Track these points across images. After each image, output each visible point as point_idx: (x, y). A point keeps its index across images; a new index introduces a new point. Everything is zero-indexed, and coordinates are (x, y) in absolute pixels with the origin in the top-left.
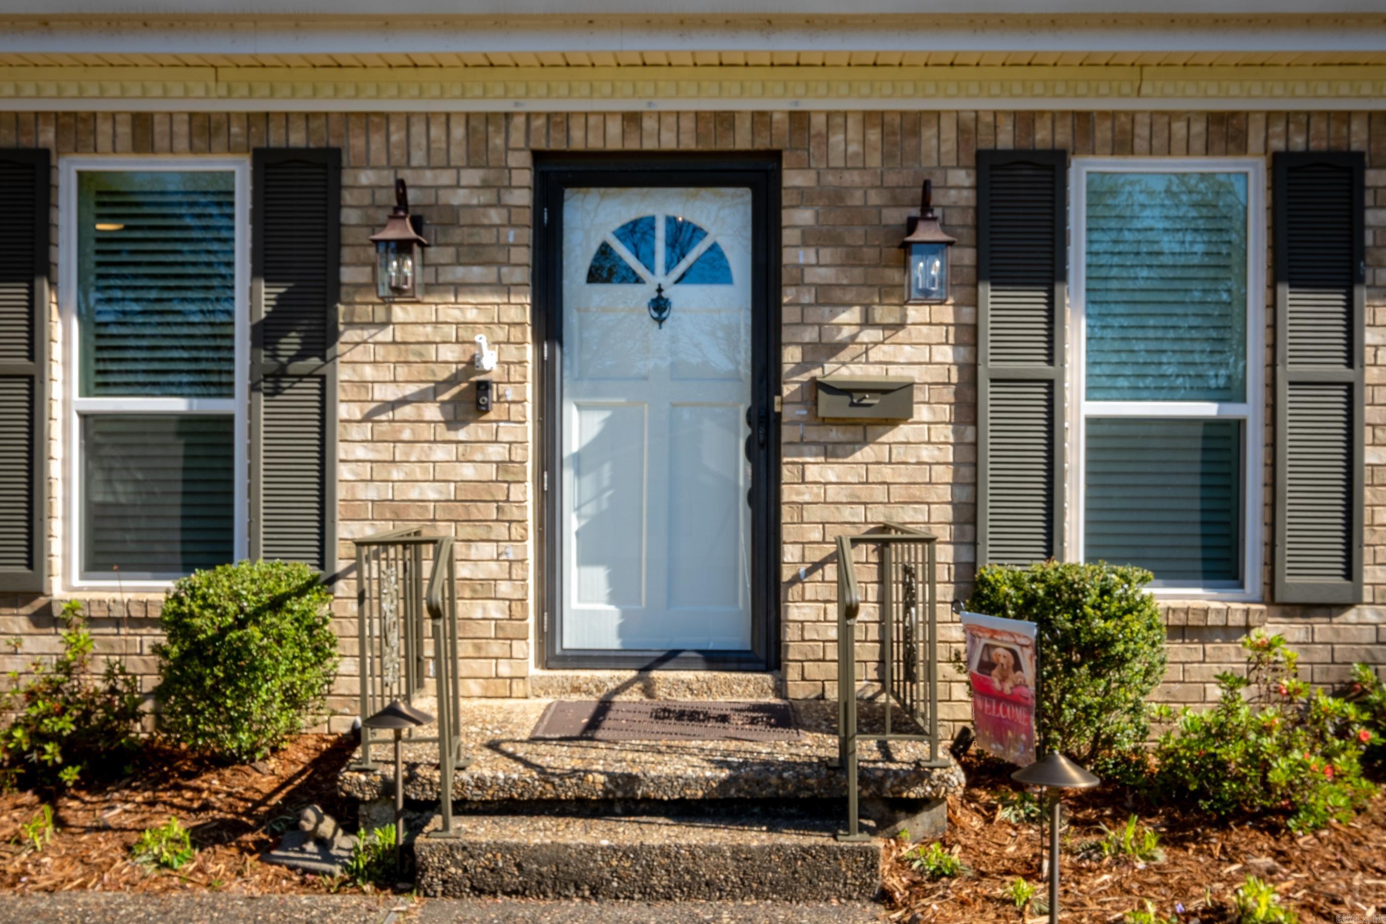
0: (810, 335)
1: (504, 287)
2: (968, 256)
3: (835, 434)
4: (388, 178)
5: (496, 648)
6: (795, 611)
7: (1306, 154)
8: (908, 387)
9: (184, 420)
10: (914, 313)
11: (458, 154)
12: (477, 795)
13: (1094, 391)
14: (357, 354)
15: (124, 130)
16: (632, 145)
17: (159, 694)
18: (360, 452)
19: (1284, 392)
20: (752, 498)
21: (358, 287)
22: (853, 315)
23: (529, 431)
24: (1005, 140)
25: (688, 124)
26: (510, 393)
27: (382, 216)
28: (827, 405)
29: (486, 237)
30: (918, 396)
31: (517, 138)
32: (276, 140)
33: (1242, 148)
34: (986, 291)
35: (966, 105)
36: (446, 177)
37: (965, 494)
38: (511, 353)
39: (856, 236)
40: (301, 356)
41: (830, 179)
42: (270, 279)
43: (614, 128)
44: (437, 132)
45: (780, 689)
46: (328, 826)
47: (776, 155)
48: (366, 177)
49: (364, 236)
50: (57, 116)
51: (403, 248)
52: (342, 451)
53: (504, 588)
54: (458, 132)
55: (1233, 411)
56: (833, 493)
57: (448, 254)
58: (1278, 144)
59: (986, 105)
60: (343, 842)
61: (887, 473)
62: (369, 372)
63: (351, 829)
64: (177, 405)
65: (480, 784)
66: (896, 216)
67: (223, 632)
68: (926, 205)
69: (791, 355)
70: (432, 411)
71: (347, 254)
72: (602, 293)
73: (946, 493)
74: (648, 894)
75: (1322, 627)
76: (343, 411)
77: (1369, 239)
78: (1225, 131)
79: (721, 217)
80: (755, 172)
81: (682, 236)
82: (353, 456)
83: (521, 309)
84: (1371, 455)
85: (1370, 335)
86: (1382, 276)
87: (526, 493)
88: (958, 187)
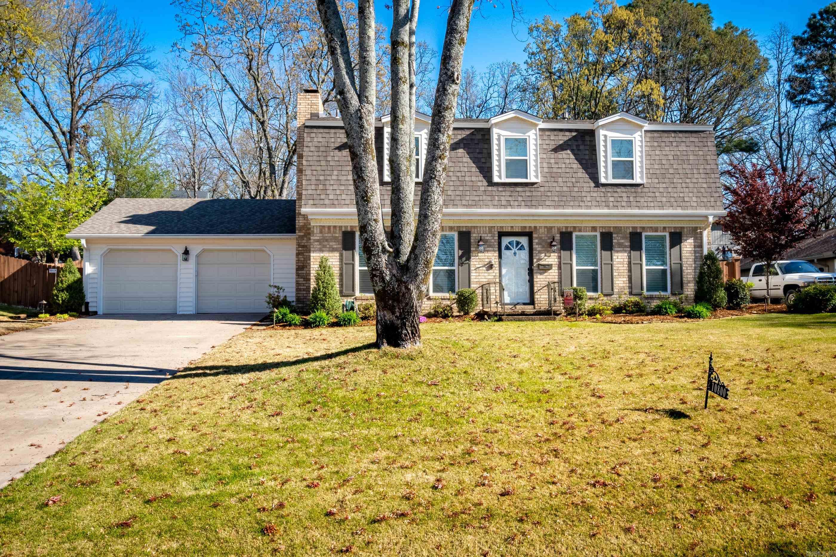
0: (537, 258)
1: (495, 251)
2: (559, 246)
3: (541, 271)
4: (478, 235)
6: (536, 297)
7: (605, 232)
8: (551, 265)
9: (447, 270)
10: (552, 254)
11: (487, 232)
14: (474, 260)
16: (512, 231)
18: (475, 274)
19: (603, 265)
20: (529, 281)
21: (473, 251)
22: (543, 255)
23: (498, 271)
24: (564, 230)
25: (520, 228)
26: (495, 266)
27: (477, 241)
28: (540, 267)
29: (492, 244)
30: (553, 266)
31: (496, 230)
32: (461, 230)
33: (596, 231)
34: (562, 251)
35: (559, 225)
36: (486, 235)
37: (560, 277)
38: (495, 260)
39: (544, 244)
40: (466, 261)
41: (540, 236)
42: (461, 250)
43: (509, 228)
44: (484, 229)
45: (534, 308)
46: (487, 318)
47: (532, 232)
48: (474, 235)
49: (475, 244)
51: (481, 245)
54: (487, 229)
55: (596, 268)
56: (541, 280)
57: (487, 246)
58: (601, 231)
59: (561, 226)
61: (549, 277)
62: (475, 263)
63: (490, 319)
64: (447, 268)
65: (505, 313)
66: (549, 241)
68: (554, 239)
69: (535, 260)
70: (484, 268)
71: (472, 246)
72: (507, 251)
73: (557, 279)
75: (609, 298)
76: (472, 269)
77: (614, 244)
78: (594, 229)
79: (524, 240)
80: (529, 235)
81: (518, 243)
82: (473, 274)
83: (496, 254)
84: (615, 274)
85: (614, 257)
86: (616, 249)
87: (498, 280)
88: (558, 237)
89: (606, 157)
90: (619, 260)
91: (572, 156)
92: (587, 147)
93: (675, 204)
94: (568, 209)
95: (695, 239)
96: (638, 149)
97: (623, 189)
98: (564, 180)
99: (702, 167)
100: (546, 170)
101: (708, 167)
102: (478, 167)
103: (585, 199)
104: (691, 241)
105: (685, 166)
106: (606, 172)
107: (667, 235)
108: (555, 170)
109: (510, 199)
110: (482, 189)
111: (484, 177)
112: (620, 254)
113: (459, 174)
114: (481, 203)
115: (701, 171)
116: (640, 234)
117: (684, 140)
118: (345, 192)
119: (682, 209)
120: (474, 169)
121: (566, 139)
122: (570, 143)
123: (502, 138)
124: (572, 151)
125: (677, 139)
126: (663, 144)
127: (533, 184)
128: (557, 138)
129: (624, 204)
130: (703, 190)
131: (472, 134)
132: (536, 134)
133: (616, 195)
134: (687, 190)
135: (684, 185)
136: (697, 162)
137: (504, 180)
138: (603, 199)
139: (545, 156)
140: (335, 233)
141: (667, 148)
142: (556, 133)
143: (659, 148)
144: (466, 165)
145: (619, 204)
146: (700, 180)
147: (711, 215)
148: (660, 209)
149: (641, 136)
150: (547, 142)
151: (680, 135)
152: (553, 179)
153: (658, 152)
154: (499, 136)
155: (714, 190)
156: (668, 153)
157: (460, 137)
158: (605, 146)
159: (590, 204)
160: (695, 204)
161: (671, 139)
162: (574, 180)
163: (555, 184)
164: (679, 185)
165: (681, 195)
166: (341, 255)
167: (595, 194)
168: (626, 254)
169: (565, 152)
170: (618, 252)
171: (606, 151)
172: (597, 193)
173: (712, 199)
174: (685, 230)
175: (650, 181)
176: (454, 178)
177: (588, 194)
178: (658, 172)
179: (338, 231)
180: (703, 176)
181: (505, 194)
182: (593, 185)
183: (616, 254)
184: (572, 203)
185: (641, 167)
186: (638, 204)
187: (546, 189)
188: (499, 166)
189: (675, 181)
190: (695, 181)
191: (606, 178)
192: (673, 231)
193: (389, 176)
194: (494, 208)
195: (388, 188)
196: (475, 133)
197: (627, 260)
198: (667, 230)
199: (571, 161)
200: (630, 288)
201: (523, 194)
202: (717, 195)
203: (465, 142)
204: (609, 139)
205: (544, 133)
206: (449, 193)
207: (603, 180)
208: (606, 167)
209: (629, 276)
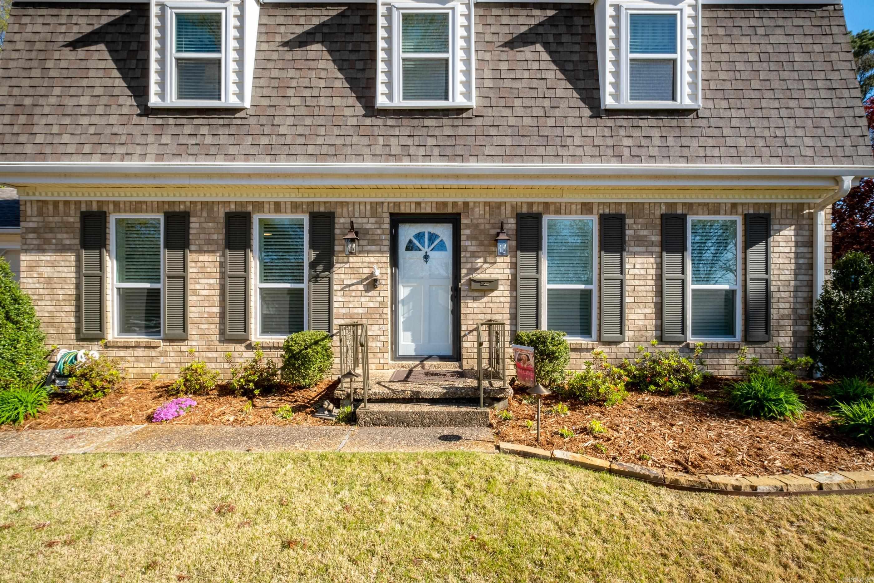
0: (469, 266)
1: (382, 252)
2: (514, 243)
3: (476, 294)
4: (348, 221)
5: (379, 355)
6: (465, 344)
7: (609, 214)
8: (497, 280)
9: (288, 290)
10: (499, 259)
11: (368, 213)
12: (373, 397)
13: (549, 282)
14: (340, 271)
15: (272, 207)
16: (418, 211)
17: (283, 369)
18: (340, 299)
19: (603, 281)
20: (453, 312)
21: (340, 252)
22: (481, 260)
23: (389, 293)
24: (525, 210)
25: (434, 205)
26: (383, 282)
27: (347, 231)
28: (474, 286)
29: (376, 237)
30: (500, 283)
31: (385, 209)
32: (316, 209)
33: (591, 213)
34: (519, 253)
35: (513, 200)
36: (365, 220)
37: (513, 311)
38: (384, 271)
39: (482, 237)
40: (323, 271)
41: (475, 221)
42: (314, 249)
43: (413, 206)
44: (362, 207)
45: (461, 367)
46: (331, 406)
47: (459, 214)
48: (342, 220)
49: (341, 237)
50: (252, 202)
51: (352, 240)
52: (335, 299)
53: (382, 338)
54: (368, 207)
55: (589, 287)
56: (476, 311)
57: (365, 242)
58: (601, 212)
59: (519, 200)
60: (336, 411)
61: (491, 305)
62: (343, 276)
63: (338, 407)
64: (288, 286)
65: (375, 394)
66: (493, 232)
67: (301, 351)
68: (502, 229)
69: (464, 272)
70: (361, 287)
71: (336, 242)
72: (410, 253)
73: (508, 311)
74: (423, 425)
75: (614, 348)
76: (335, 287)
77: (627, 239)
78: (587, 208)
79: (443, 232)
80: (453, 219)
81: (432, 237)
82: (338, 300)
83: (386, 258)
84: (628, 300)
85: (627, 266)
86: (631, 249)
87: (388, 311)
88: (511, 224)
89: (617, 52)
90: (637, 271)
91: (545, 56)
92: (578, 39)
93: (766, 151)
94: (532, 162)
95: (800, 228)
97: (653, 121)
98: (527, 102)
99: (822, 75)
100: (488, 83)
101: (835, 75)
102: (347, 79)
103: (569, 141)
104: (789, 232)
106: (616, 85)
107: (739, 220)
108: (507, 84)
109: (410, 141)
110: (353, 121)
111: (358, 98)
112: (640, 260)
114: (348, 151)
115: (820, 84)
116: (683, 218)
117: (780, 22)
118: (70, 129)
119: (782, 162)
120: (340, 83)
121: (533, 22)
122: (541, 30)
123: (395, 13)
124: (546, 45)
125: (766, 22)
126: (736, 31)
127: (460, 111)
128: (514, 21)
129: (654, 151)
130: (825, 122)
131: (341, 15)
133: (636, 133)
134: (791, 122)
135: (784, 113)
136: (810, 66)
137: (399, 102)
138: (609, 142)
139: (487, 56)
140: (69, 215)
141: (746, 40)
142: (512, 12)
143: (728, 39)
144: (323, 74)
145: (643, 152)
146: (819, 103)
147: (848, 173)
148: (733, 162)
149: (695, 9)
150: (494, 29)
151: (773, 14)
152: (502, 102)
153: (725, 48)
154: (389, 10)
155: (850, 121)
156: (747, 49)
157: (316, 21)
158: (617, 29)
159: (579, 151)
160: (810, 151)
161: (754, 22)
162: (547, 103)
163: (507, 112)
164: (774, 113)
165: (779, 133)
166: (78, 260)
167: (591, 132)
168: (652, 260)
169: (532, 48)
170: (635, 254)
171: (617, 40)
172: (597, 130)
173: (847, 142)
174: (778, 210)
175: (710, 104)
176: (295, 101)
177: (577, 132)
178: (727, 85)
179: (72, 212)
180: (824, 94)
181: (400, 132)
182: (587, 112)
183: (631, 260)
184: (541, 151)
185: (693, 74)
186: (686, 152)
187: (488, 121)
188: (389, 73)
189: (764, 104)
190: (808, 104)
191: (617, 97)
192: (751, 211)
193: (162, 95)
194: (372, 161)
195: (159, 121)
196: (348, 13)
197: (653, 272)
198: (740, 210)
199: (543, 65)
200: (660, 328)
201: (437, 132)
202: (858, 132)
203: (326, 30)
204: (623, 12)
205: (487, 12)
206: (283, 130)
207: (609, 102)
208: (616, 74)
209: (656, 304)
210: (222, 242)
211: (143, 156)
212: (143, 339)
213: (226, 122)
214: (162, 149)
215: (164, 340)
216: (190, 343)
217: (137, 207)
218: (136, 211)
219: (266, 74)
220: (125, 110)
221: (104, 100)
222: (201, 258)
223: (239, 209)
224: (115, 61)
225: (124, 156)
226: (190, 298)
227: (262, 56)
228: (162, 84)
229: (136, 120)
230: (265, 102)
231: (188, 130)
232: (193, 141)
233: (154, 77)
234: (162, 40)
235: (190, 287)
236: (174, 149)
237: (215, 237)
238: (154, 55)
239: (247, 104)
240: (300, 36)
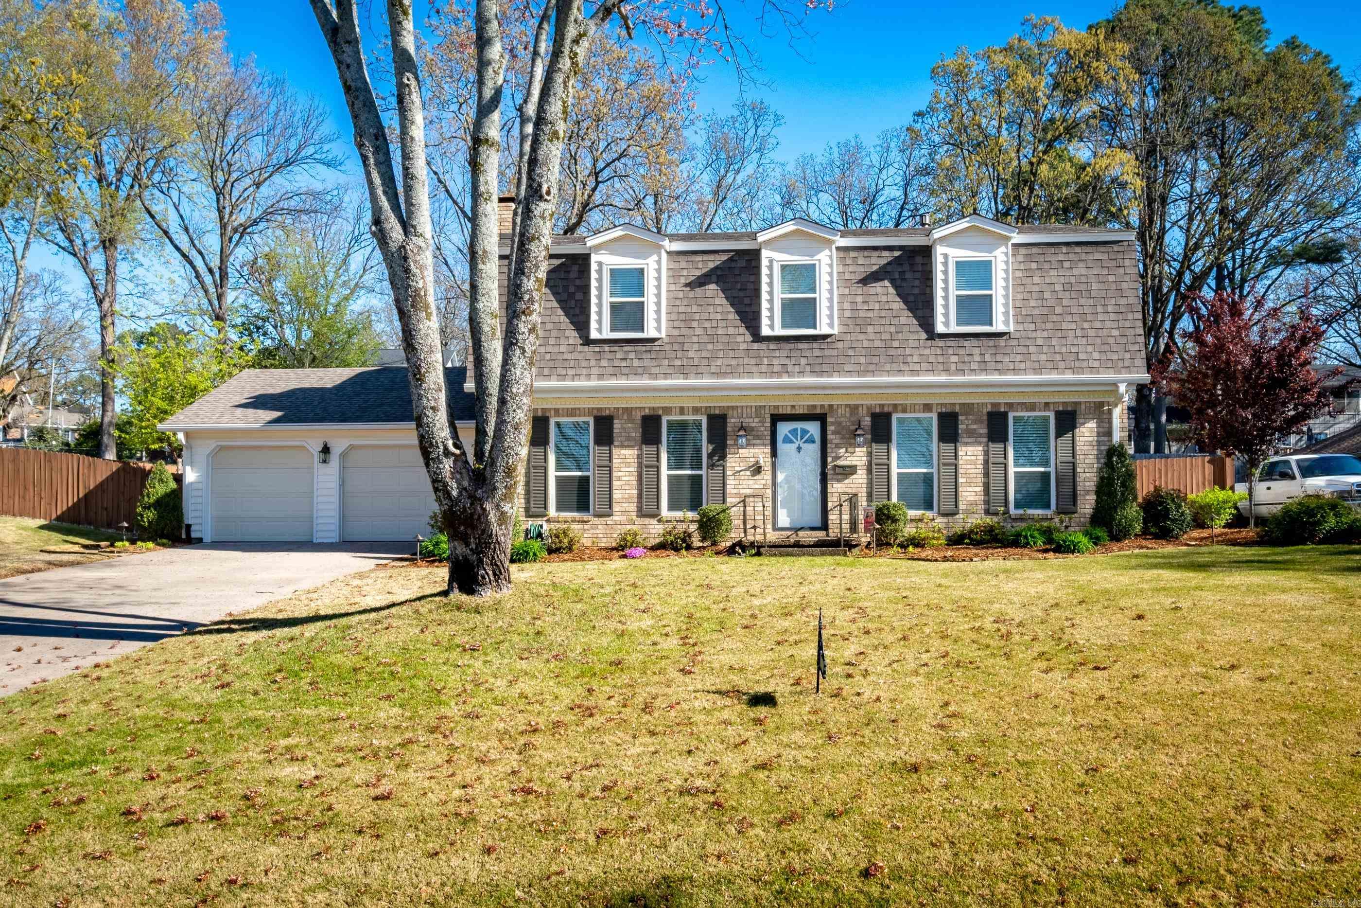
0: (834, 455)
1: (764, 445)
2: (869, 437)
3: (839, 477)
4: (738, 421)
6: (831, 517)
7: (946, 413)
8: (856, 466)
9: (691, 476)
10: (857, 449)
11: (753, 415)
13: (898, 467)
14: (731, 460)
15: (678, 410)
16: (793, 412)
17: (700, 529)
18: (732, 482)
19: (941, 466)
20: (821, 492)
21: (731, 445)
22: (843, 450)
23: (769, 477)
24: (878, 410)
25: (806, 408)
26: (766, 469)
27: (737, 429)
28: (838, 470)
29: (760, 434)
30: (858, 468)
31: (767, 411)
32: (712, 412)
33: (931, 412)
34: (874, 445)
35: (869, 403)
36: (750, 420)
37: (870, 490)
38: (766, 460)
39: (844, 432)
40: (718, 461)
41: (838, 420)
42: (711, 443)
43: (789, 409)
44: (749, 410)
45: (828, 535)
46: (740, 551)
47: (826, 414)
48: (732, 420)
49: (733, 434)
50: (663, 407)
51: (742, 436)
52: (728, 482)
53: (766, 513)
54: (754, 410)
55: (930, 471)
56: (839, 490)
57: (752, 438)
58: (939, 411)
59: (873, 403)
60: (745, 552)
61: (852, 485)
62: (734, 464)
63: (746, 550)
64: (689, 472)
66: (853, 428)
68: (860, 426)
69: (829, 459)
70: (748, 473)
71: (729, 438)
72: (786, 445)
73: (865, 490)
75: (950, 519)
76: (728, 473)
77: (960, 432)
78: (927, 408)
79: (813, 428)
80: (821, 418)
81: (804, 432)
82: (730, 482)
83: (768, 450)
84: (961, 480)
85: (960, 453)
86: (964, 440)
87: (769, 491)
88: (867, 421)
89: (946, 290)
90: (968, 458)
91: (892, 291)
92: (918, 275)
93: (1062, 364)
94: (881, 376)
95: (1100, 422)
96: (1001, 274)
97: (974, 342)
98: (877, 328)
99: (1113, 301)
100: (848, 314)
101: (1123, 301)
102: (738, 313)
103: (909, 359)
104: (1092, 425)
105: (1082, 301)
106: (946, 315)
107: (1052, 416)
108: (862, 314)
109: (787, 361)
110: (744, 346)
111: (747, 328)
112: (970, 448)
113: (707, 324)
114: (741, 369)
115: (1110, 309)
116: (1005, 415)
117: (1083, 257)
119: (1074, 373)
120: (733, 316)
121: (883, 262)
122: (889, 269)
123: (775, 264)
124: (893, 282)
125: (1072, 257)
126: (1046, 266)
127: (825, 337)
128: (867, 261)
129: (975, 366)
130: (1111, 341)
131: (731, 259)
132: (831, 257)
133: (962, 352)
134: (1084, 341)
135: (1079, 333)
136: (1104, 294)
137: (779, 331)
138: (940, 359)
139: (847, 291)
141: (1053, 273)
142: (866, 253)
143: (1039, 273)
144: (719, 309)
145: (966, 367)
146: (1108, 324)
147: (1123, 381)
148: (1035, 374)
149: (1007, 254)
150: (851, 269)
151: (1078, 249)
152: (858, 329)
153: (1036, 280)
154: (771, 261)
155: (1131, 339)
156: (1054, 280)
157: (711, 265)
158: (946, 273)
159: (917, 367)
160: (1096, 364)
161: (1061, 257)
162: (893, 329)
163: (862, 337)
164: (1071, 333)
165: (1074, 349)
166: (530, 454)
167: (927, 352)
168: (981, 448)
169: (880, 284)
170: (967, 444)
171: (946, 281)
172: (932, 350)
173: (1127, 355)
174: (1083, 407)
175: (1021, 327)
176: (699, 331)
177: (916, 352)
178: (1035, 312)
180: (1113, 316)
181: (780, 354)
182: (924, 336)
183: (964, 448)
184: (888, 367)
185: (1006, 305)
186: (999, 366)
187: (847, 344)
188: (771, 310)
189: (1064, 326)
190: (1099, 325)
191: (946, 324)
192: (1061, 409)
193: (600, 330)
194: (761, 377)
195: (597, 349)
196: (736, 258)
197: (981, 458)
198: (1052, 408)
199: (890, 298)
200: (987, 502)
201: (808, 353)
202: (1137, 348)
203: (719, 273)
204: (950, 259)
205: (846, 255)
206: (691, 354)
207: (940, 328)
208: (946, 306)
209: (984, 483)
210: (639, 439)
211: (589, 376)
212: (576, 515)
213: (648, 349)
214: (601, 371)
215: (595, 516)
216: (614, 518)
217: (572, 412)
218: (572, 415)
219: (675, 310)
220: (571, 341)
221: (554, 333)
222: (623, 452)
223: (652, 413)
224: (559, 301)
225: (574, 377)
226: (615, 483)
227: (671, 295)
228: (600, 322)
229: (580, 348)
230: (676, 332)
231: (620, 355)
232: (624, 364)
233: (594, 317)
234: (600, 288)
235: (615, 474)
236: (611, 371)
237: (633, 435)
238: (594, 300)
239: (663, 335)
240: (699, 277)
